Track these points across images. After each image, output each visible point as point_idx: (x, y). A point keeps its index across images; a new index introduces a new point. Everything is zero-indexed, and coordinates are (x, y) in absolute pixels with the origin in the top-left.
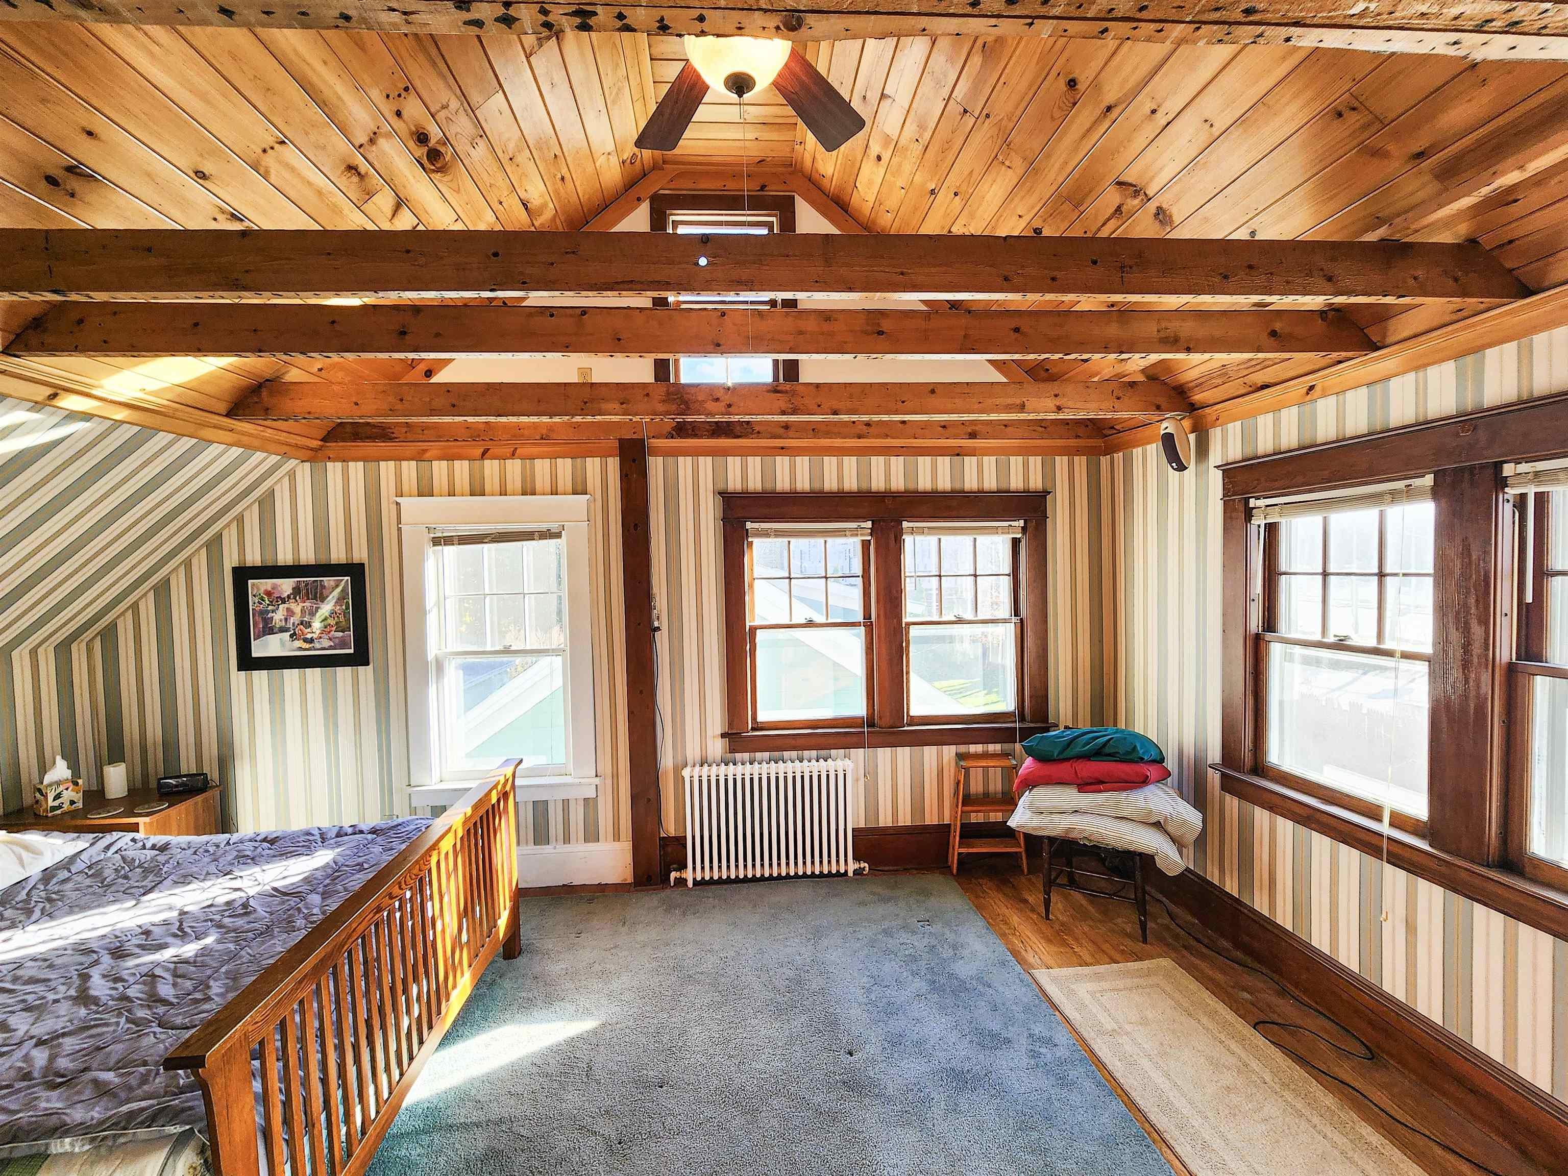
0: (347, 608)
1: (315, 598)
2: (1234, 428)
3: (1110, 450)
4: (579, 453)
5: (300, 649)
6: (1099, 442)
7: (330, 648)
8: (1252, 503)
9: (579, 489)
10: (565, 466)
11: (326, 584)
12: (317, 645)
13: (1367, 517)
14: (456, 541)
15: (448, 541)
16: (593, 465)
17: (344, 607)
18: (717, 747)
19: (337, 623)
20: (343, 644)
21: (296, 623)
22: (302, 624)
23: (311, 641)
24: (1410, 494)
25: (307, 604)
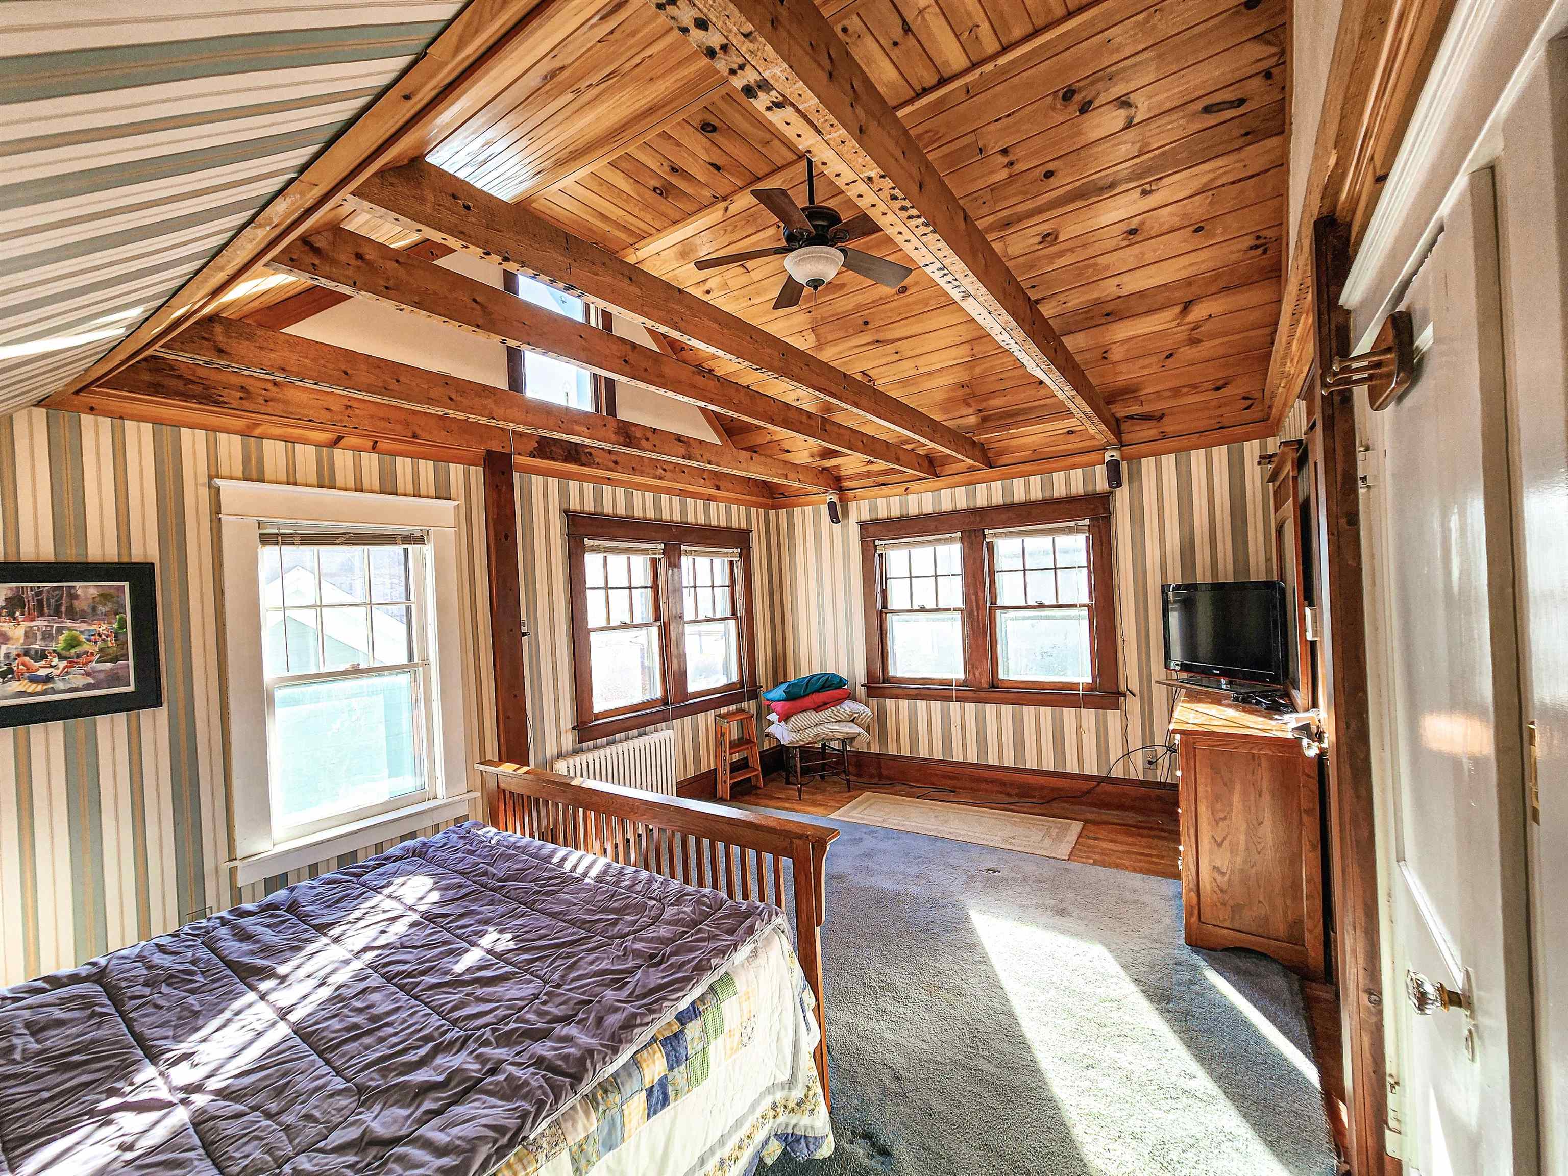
0: (122, 625)
1: (57, 613)
2: (864, 504)
3: (776, 507)
4: (441, 457)
5: (21, 694)
6: (770, 501)
7: (88, 687)
8: (877, 542)
9: (443, 494)
10: (427, 468)
11: (79, 592)
12: (60, 685)
13: (928, 551)
14: (297, 540)
15: (288, 540)
16: (456, 471)
17: (115, 626)
18: (568, 741)
19: (101, 650)
20: (115, 679)
21: (14, 653)
22: (26, 653)
23: (48, 679)
24: (951, 540)
25: (40, 623)
